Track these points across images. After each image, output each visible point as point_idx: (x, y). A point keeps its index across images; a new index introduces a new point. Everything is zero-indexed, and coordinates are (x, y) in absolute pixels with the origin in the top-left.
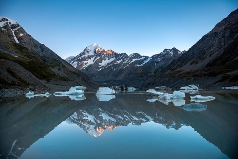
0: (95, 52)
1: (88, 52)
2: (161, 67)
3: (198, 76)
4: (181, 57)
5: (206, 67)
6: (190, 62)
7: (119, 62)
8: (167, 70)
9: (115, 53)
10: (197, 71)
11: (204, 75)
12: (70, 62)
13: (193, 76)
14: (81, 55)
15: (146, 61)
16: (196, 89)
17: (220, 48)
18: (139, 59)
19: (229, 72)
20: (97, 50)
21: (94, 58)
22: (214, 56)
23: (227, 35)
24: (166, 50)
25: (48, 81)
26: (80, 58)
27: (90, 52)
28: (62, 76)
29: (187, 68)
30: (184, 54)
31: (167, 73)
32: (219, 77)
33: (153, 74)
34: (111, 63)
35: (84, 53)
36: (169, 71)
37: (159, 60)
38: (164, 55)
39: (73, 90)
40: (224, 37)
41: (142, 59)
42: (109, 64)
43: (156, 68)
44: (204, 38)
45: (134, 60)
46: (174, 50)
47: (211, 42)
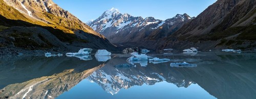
0: (112, 16)
1: (106, 16)
2: (173, 31)
3: (204, 40)
4: (191, 22)
5: (210, 32)
6: (198, 27)
7: (135, 25)
8: (179, 34)
9: (131, 17)
10: (203, 35)
11: (209, 39)
12: (90, 25)
13: (200, 39)
14: (100, 19)
15: (160, 25)
16: (195, 52)
17: (221, 18)
18: (154, 23)
19: (226, 37)
20: (114, 14)
21: (111, 21)
22: (216, 24)
23: (226, 7)
24: (178, 15)
25: (71, 43)
26: (99, 22)
27: (108, 16)
28: (82, 38)
29: (195, 32)
30: (193, 20)
31: (179, 36)
32: (219, 41)
33: (166, 37)
34: (127, 26)
35: (102, 17)
36: (180, 34)
37: (172, 23)
38: (176, 20)
39: (81, 51)
40: (223, 8)
41: (156, 22)
42: (125, 26)
43: (169, 32)
44: (209, 7)
45: (149, 23)
46: (185, 16)
47: (215, 11)
